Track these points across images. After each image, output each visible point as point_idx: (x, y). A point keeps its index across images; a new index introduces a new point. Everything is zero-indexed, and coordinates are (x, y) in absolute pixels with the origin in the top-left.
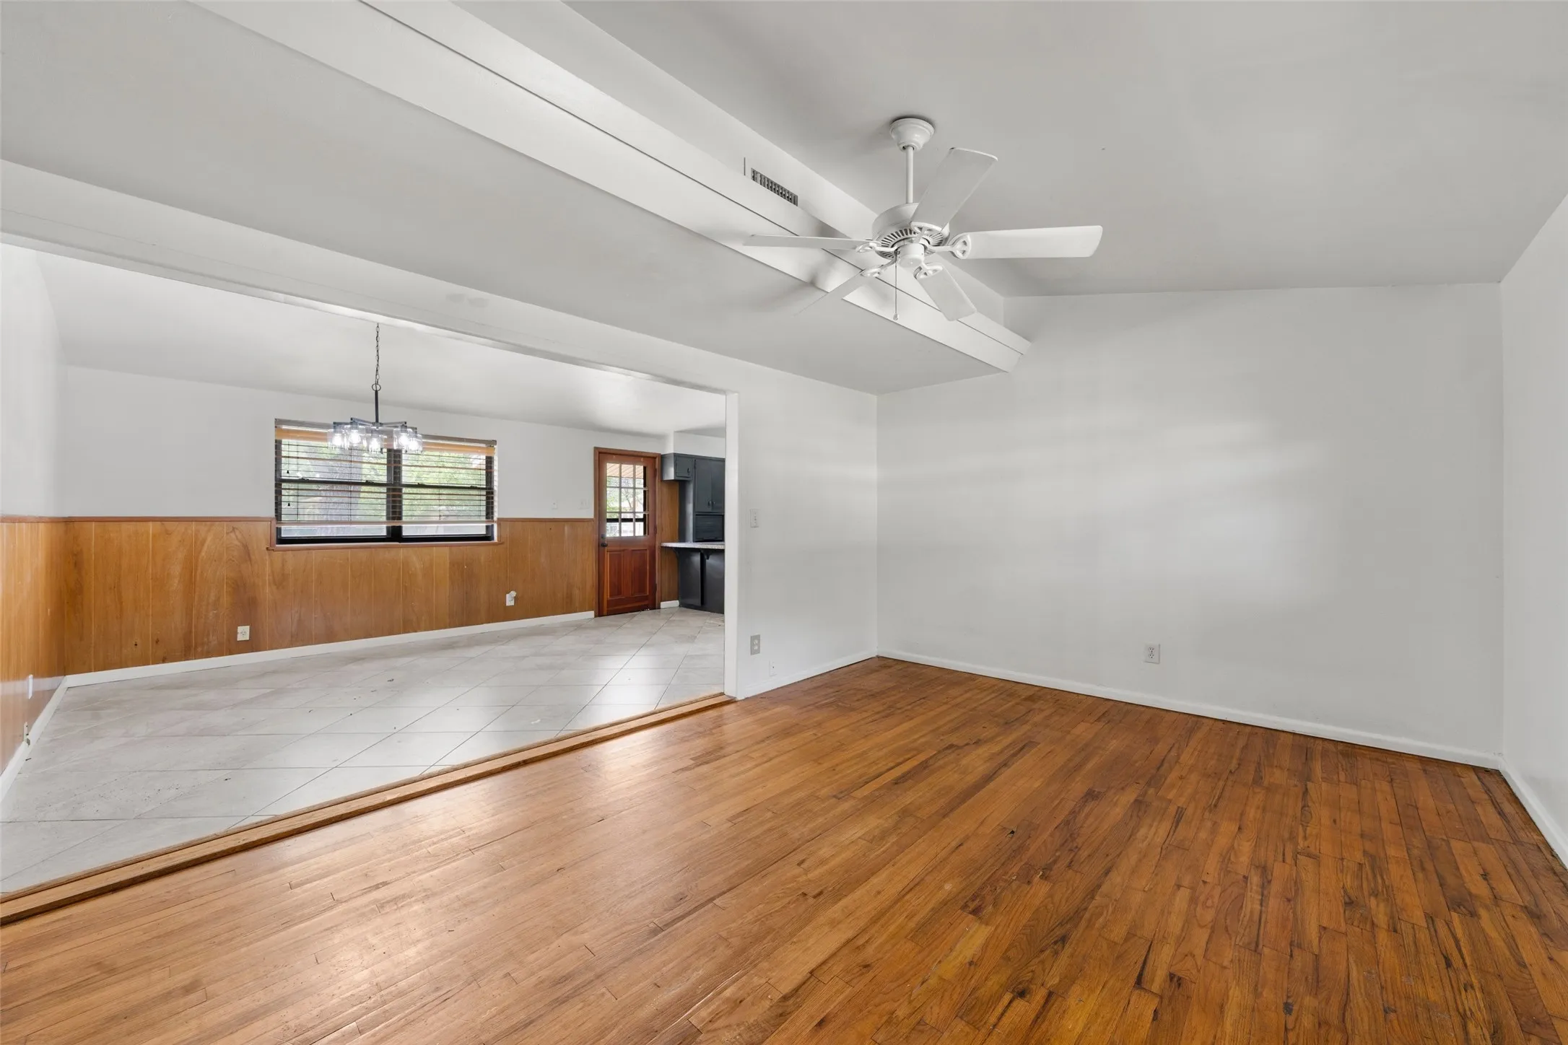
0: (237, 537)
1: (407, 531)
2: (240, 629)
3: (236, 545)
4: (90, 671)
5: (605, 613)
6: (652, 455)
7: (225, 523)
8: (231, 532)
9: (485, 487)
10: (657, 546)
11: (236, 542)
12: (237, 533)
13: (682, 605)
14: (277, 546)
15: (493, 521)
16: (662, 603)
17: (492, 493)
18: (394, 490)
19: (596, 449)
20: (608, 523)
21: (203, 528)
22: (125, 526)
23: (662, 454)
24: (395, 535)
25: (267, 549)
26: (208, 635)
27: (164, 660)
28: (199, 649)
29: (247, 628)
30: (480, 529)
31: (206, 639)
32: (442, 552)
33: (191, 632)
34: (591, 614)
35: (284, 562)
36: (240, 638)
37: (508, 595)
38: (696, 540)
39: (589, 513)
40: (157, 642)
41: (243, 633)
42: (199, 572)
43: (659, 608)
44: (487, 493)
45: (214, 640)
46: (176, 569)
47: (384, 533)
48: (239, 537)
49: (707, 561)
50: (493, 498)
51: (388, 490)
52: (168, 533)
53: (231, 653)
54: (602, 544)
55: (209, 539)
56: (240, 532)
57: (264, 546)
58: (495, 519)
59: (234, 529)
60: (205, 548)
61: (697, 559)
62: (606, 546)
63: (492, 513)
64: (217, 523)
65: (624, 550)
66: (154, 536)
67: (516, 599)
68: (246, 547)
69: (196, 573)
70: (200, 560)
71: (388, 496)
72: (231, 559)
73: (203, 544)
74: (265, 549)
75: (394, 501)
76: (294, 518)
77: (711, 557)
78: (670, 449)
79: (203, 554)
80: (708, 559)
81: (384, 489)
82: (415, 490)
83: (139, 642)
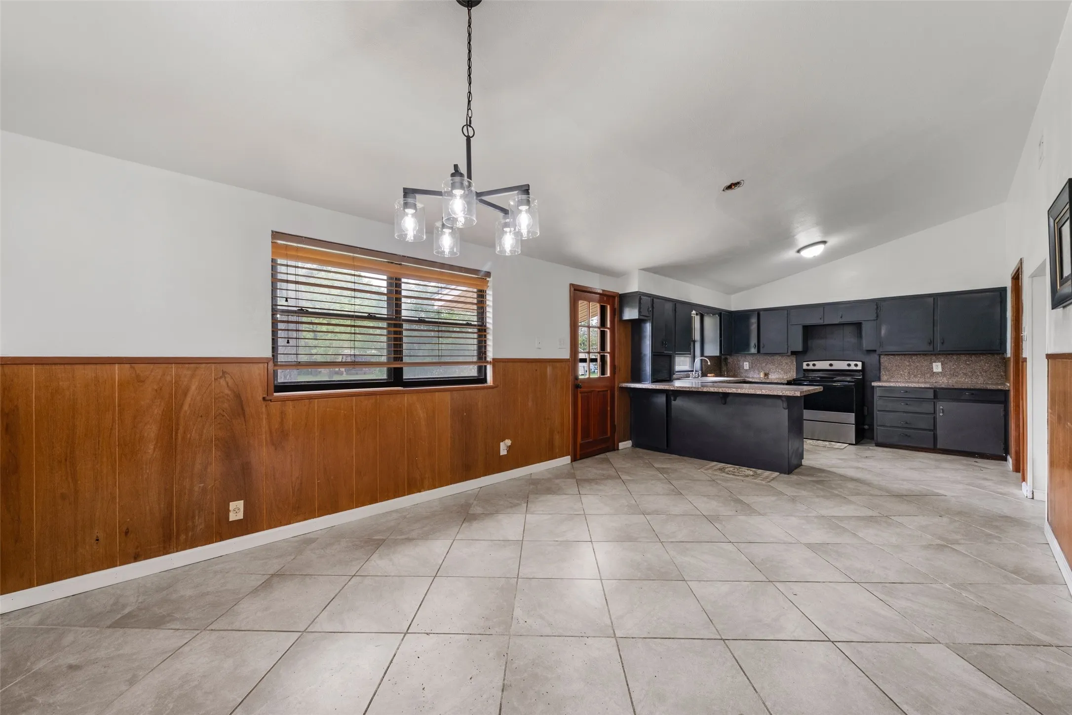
0: (227, 383)
1: (409, 374)
2: (233, 505)
3: (227, 395)
4: (31, 586)
5: (578, 457)
6: (612, 294)
7: (213, 366)
8: (221, 377)
9: (476, 323)
10: (616, 387)
11: (227, 391)
12: (228, 379)
13: (635, 445)
14: (276, 394)
15: (487, 362)
16: (620, 444)
17: (485, 331)
18: (396, 326)
19: (572, 285)
20: (580, 363)
21: (186, 372)
22: (79, 370)
23: (621, 292)
24: (396, 377)
25: (264, 399)
26: (193, 517)
27: (136, 558)
28: (183, 537)
29: (240, 504)
30: (472, 371)
31: (190, 524)
32: (444, 398)
33: (171, 514)
34: (567, 460)
35: (283, 414)
36: (233, 517)
37: (502, 444)
38: (655, 380)
39: (566, 354)
40: (127, 533)
41: (236, 510)
42: (181, 431)
43: (618, 449)
44: (479, 330)
45: (200, 523)
46: (151, 431)
47: (384, 376)
48: (230, 382)
49: (673, 402)
50: (485, 336)
51: (389, 325)
52: (140, 380)
53: (221, 538)
54: (577, 385)
55: (193, 388)
56: (232, 378)
57: (260, 394)
58: (489, 359)
59: (224, 373)
60: (188, 399)
61: (662, 399)
62: (581, 387)
63: (485, 353)
64: (203, 365)
65: (591, 392)
66: (121, 385)
67: (510, 448)
68: (238, 396)
69: (177, 433)
70: (182, 415)
71: (389, 332)
72: (220, 414)
73: (185, 394)
74: (261, 399)
75: (396, 339)
76: (292, 358)
77: (678, 398)
78: (633, 286)
79: (186, 407)
80: (675, 400)
81: (384, 324)
82: (415, 326)
83: (101, 535)
